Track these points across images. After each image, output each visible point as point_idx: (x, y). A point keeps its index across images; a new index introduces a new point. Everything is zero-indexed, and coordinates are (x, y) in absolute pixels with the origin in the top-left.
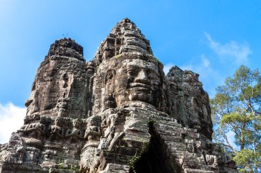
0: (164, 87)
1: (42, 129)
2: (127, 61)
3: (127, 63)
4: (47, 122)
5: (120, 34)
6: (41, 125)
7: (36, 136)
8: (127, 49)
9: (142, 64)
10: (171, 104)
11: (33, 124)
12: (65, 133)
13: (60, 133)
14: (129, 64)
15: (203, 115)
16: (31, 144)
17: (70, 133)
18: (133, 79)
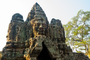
0: (48, 28)
1: (12, 46)
2: (36, 21)
3: (36, 22)
4: (13, 43)
5: (34, 10)
6: (11, 44)
7: (10, 48)
8: (37, 16)
9: (41, 22)
10: (51, 33)
11: (9, 45)
12: (19, 46)
13: (18, 46)
14: (37, 22)
15: (62, 35)
16: (9, 51)
17: (20, 46)
18: (38, 27)
